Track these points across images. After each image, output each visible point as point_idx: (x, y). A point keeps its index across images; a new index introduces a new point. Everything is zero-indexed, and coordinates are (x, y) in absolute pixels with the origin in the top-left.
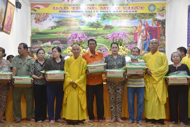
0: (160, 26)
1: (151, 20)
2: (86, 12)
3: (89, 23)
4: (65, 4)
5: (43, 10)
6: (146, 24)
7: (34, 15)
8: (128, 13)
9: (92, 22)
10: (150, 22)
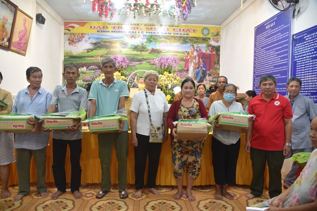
0: (214, 53)
1: (204, 45)
2: (128, 32)
3: (132, 45)
4: (105, 23)
5: (78, 29)
6: (198, 49)
7: (67, 35)
8: (178, 36)
9: (136, 45)
10: (204, 48)
